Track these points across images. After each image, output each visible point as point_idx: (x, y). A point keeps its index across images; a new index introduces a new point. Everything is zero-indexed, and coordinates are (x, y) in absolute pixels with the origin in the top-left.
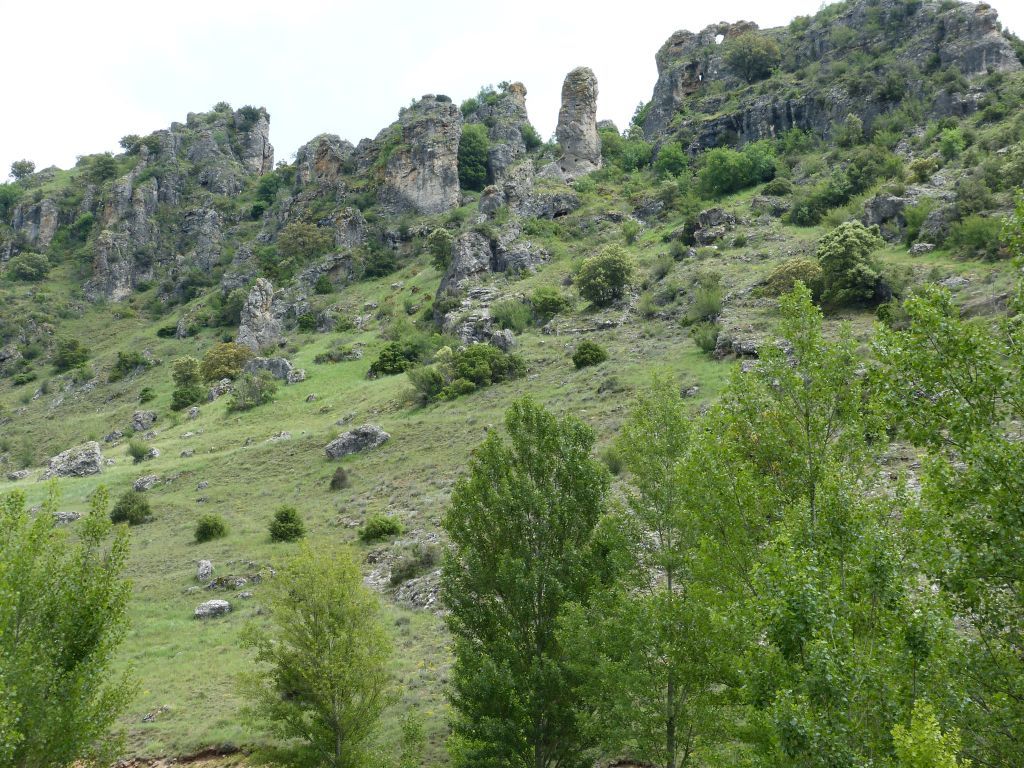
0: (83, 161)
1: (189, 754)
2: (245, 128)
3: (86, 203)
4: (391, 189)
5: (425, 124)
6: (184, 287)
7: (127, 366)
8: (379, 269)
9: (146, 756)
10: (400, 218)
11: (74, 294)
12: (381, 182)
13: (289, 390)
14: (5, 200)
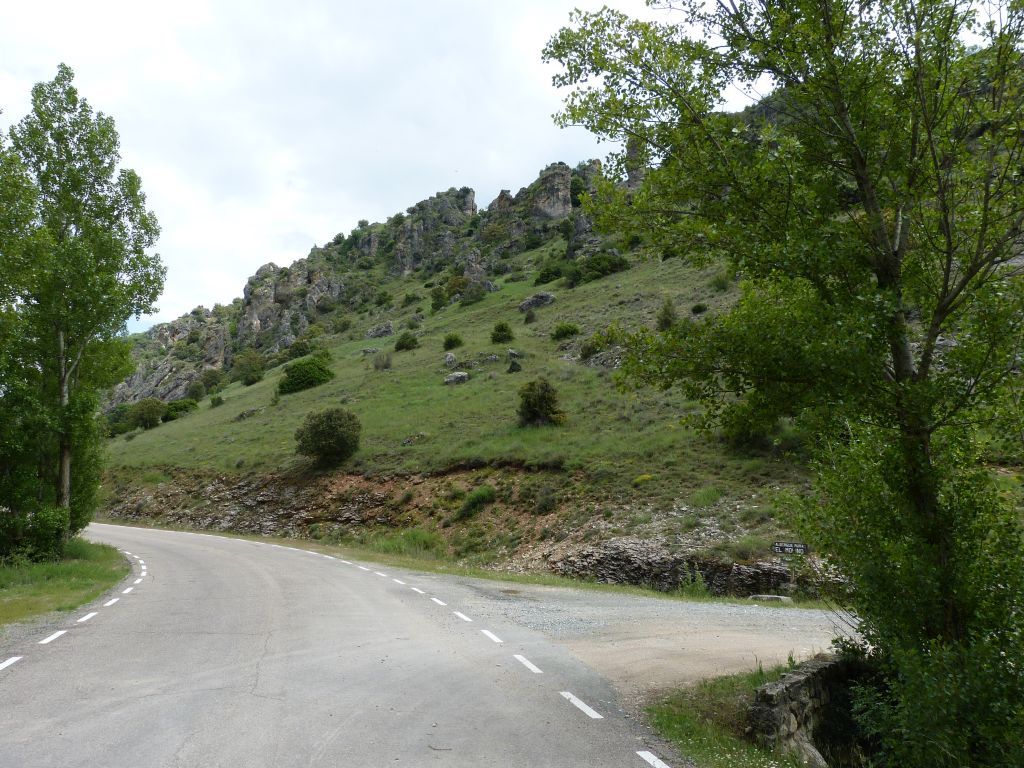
0: (390, 219)
1: (442, 469)
2: (463, 197)
3: (391, 236)
4: (537, 209)
5: (553, 176)
6: (436, 266)
7: (410, 300)
8: (533, 245)
9: (404, 472)
10: (542, 222)
11: (386, 274)
12: (532, 207)
13: (492, 295)
14: (355, 236)
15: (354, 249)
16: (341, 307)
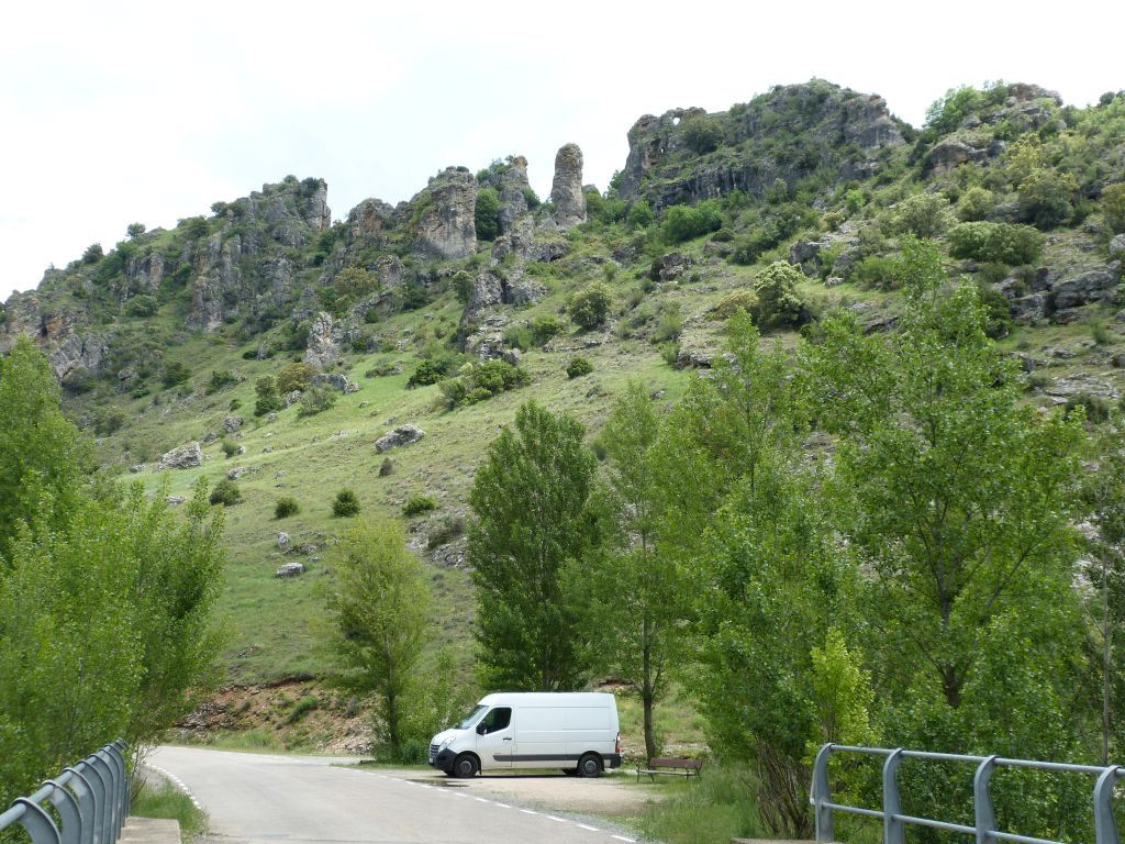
0: (182, 223)
1: (275, 682)
2: (309, 195)
3: (186, 255)
4: (423, 241)
5: (449, 190)
6: (262, 320)
7: (219, 382)
8: (414, 303)
9: (242, 684)
10: (431, 263)
11: (177, 327)
12: (415, 235)
13: (346, 399)
14: (123, 254)
15: (121, 277)
16: (104, 385)
